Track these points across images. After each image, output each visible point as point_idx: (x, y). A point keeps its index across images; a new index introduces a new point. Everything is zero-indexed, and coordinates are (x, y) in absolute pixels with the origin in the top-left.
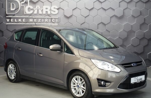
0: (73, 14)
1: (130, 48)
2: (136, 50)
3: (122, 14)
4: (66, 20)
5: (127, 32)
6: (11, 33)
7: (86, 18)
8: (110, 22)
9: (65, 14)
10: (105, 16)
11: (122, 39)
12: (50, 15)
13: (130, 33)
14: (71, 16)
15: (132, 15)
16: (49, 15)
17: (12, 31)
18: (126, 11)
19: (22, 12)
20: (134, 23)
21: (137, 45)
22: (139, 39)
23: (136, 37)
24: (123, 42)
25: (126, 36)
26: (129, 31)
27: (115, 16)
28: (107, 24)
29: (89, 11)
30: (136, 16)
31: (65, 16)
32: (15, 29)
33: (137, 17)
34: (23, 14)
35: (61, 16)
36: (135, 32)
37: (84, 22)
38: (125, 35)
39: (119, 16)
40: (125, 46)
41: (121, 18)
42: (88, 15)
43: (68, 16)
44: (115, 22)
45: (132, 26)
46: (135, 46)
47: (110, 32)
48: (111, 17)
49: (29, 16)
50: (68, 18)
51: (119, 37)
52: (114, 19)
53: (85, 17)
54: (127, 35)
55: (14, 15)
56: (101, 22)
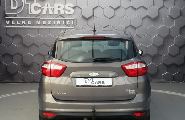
0: (94, 15)
1: (167, 59)
2: (174, 61)
3: (157, 15)
4: (84, 22)
5: (163, 37)
6: (12, 39)
7: (110, 20)
8: (142, 25)
9: (83, 15)
10: (135, 17)
11: (157, 47)
12: (64, 16)
13: (168, 38)
14: (91, 17)
15: (170, 16)
16: (61, 16)
17: (13, 36)
18: (162, 10)
21: (176, 54)
22: (178, 46)
23: (175, 45)
24: (158, 51)
25: (162, 43)
26: (166, 37)
27: (148, 17)
28: (138, 27)
29: (114, 10)
30: (174, 17)
31: (83, 17)
32: (17, 33)
33: (176, 18)
34: (28, 15)
35: (77, 16)
36: (173, 38)
37: (108, 25)
38: (161, 41)
39: (153, 17)
40: (161, 56)
41: (155, 19)
42: (114, 16)
43: (87, 17)
44: (148, 25)
45: (169, 29)
46: (174, 55)
47: (141, 37)
48: (143, 19)
49: (36, 17)
50: (87, 19)
51: (153, 44)
52: (146, 21)
53: (109, 18)
54: (164, 42)
55: (16, 16)
56: (130, 25)
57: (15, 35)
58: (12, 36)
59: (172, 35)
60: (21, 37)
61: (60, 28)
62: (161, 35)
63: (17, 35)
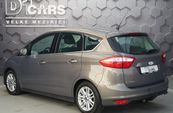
0: (83, 15)
3: (140, 15)
4: (75, 22)
6: (11, 36)
7: (98, 19)
8: (126, 24)
9: (73, 15)
10: (119, 17)
12: (56, 16)
14: (81, 17)
15: (151, 16)
16: (54, 16)
18: (144, 10)
19: (24, 13)
22: (159, 43)
23: (156, 41)
27: (131, 16)
28: (122, 26)
29: (101, 11)
30: (155, 17)
31: (74, 17)
32: (16, 32)
33: (157, 18)
34: (25, 15)
35: (69, 17)
36: (154, 35)
37: (96, 24)
39: (136, 16)
41: (138, 19)
42: (101, 16)
43: (77, 17)
44: (131, 24)
45: (151, 28)
48: (127, 18)
49: (32, 17)
50: (77, 19)
52: (130, 20)
53: (97, 17)
55: (15, 16)
56: (115, 24)
58: (12, 34)
59: (153, 32)
60: (19, 35)
61: (54, 27)
63: (16, 34)
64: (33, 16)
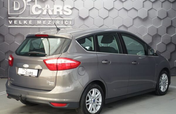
0: (90, 15)
3: (147, 16)
4: (81, 22)
5: (152, 36)
6: (14, 37)
7: (105, 20)
8: (133, 25)
9: (80, 15)
10: (126, 18)
12: (62, 17)
14: (87, 17)
15: (158, 17)
16: (60, 16)
17: (15, 35)
18: (150, 12)
20: (160, 25)
21: (163, 51)
22: (165, 44)
23: (162, 42)
25: (151, 41)
26: (154, 36)
27: (138, 17)
28: (129, 27)
29: (108, 11)
30: (162, 18)
31: (80, 18)
32: (19, 32)
34: (29, 15)
35: (75, 17)
36: (160, 36)
37: (103, 25)
38: (150, 39)
39: (143, 18)
41: (145, 20)
42: (107, 17)
43: (84, 17)
44: (138, 25)
45: (157, 29)
46: (161, 52)
48: (134, 19)
49: (36, 17)
50: (84, 19)
52: (137, 21)
53: (104, 18)
55: (18, 16)
56: (122, 25)
57: (17, 34)
59: (159, 33)
62: (150, 34)
63: (19, 34)
64: (38, 16)
